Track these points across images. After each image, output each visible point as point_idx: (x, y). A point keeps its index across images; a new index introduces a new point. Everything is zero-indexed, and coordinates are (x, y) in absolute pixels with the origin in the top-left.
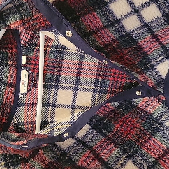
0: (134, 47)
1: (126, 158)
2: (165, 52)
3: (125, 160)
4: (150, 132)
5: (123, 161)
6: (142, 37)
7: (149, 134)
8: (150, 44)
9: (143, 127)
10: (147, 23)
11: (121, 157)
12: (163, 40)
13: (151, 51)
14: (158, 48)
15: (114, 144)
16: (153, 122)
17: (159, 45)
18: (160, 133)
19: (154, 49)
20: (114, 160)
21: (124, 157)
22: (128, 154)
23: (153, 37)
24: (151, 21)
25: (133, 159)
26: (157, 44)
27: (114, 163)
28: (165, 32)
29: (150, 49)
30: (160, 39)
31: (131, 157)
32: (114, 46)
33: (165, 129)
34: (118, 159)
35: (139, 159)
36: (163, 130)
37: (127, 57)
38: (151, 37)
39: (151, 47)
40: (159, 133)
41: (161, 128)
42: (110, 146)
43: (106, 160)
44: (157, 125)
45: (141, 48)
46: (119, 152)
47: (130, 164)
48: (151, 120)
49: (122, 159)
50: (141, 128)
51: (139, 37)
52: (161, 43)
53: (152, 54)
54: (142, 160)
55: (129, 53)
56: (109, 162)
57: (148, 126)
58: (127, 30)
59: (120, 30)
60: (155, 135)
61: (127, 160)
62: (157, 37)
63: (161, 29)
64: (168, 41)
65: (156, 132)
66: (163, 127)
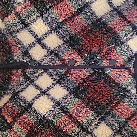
0: (105, 29)
1: (99, 120)
2: (133, 29)
3: (98, 122)
4: (119, 98)
5: (96, 122)
6: (111, 19)
7: (118, 100)
8: (119, 24)
9: (113, 94)
10: (117, 7)
11: (95, 119)
12: (130, 20)
13: (120, 30)
14: (127, 26)
15: (89, 107)
16: (121, 90)
17: (127, 24)
18: (128, 99)
19: (123, 28)
20: (89, 122)
21: (98, 119)
22: (102, 116)
23: (122, 18)
24: (120, 5)
25: (105, 120)
26: (126, 23)
27: (89, 125)
28: (132, 12)
29: (119, 29)
30: (128, 19)
31: (104, 119)
32: (86, 31)
33: (131, 95)
34: (92, 121)
35: (111, 120)
36: (130, 96)
37: (98, 38)
38: (119, 19)
39: (119, 27)
40: (126, 99)
41: (128, 94)
42: (85, 108)
43: (81, 122)
44: (124, 92)
45: (110, 29)
46: (94, 115)
47: (103, 125)
48: (120, 88)
49: (96, 121)
50: (111, 95)
51: (109, 20)
52: (129, 22)
53: (121, 32)
54: (114, 121)
55: (99, 35)
56: (84, 124)
57: (117, 93)
58: (98, 16)
59: (92, 17)
60: (123, 100)
61: (100, 121)
62: (125, 18)
63: (129, 10)
64: (135, 20)
65: (124, 98)
66: (130, 94)
